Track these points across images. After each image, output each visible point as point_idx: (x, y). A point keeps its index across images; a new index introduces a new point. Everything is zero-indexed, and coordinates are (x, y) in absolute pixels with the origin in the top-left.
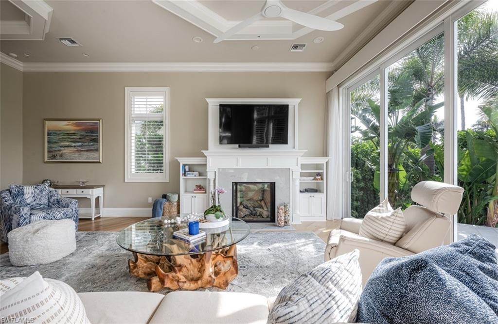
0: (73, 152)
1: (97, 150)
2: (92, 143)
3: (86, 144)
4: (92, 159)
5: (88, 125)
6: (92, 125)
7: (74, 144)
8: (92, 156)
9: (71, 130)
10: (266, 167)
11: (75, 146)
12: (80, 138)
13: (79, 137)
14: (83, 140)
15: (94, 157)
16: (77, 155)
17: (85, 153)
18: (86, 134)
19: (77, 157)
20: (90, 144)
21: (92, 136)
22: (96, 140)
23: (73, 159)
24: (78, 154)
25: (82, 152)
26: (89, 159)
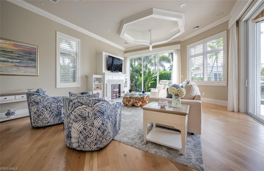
0: (11, 67)
1: (35, 67)
2: (30, 62)
3: (24, 61)
4: (30, 73)
5: (27, 48)
6: (30, 49)
7: (11, 60)
8: (30, 71)
9: (8, 49)
10: (119, 79)
11: (12, 62)
12: (18, 57)
13: (18, 55)
14: (22, 58)
15: (32, 71)
16: (14, 69)
17: (23, 68)
18: (25, 54)
19: (14, 71)
20: (28, 62)
21: (31, 57)
22: (34, 60)
23: (10, 72)
24: (17, 68)
25: (20, 68)
26: (27, 73)
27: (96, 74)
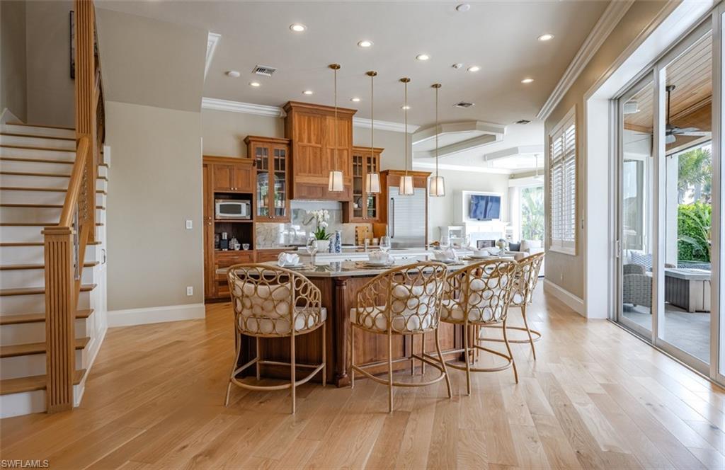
27: (453, 225)
